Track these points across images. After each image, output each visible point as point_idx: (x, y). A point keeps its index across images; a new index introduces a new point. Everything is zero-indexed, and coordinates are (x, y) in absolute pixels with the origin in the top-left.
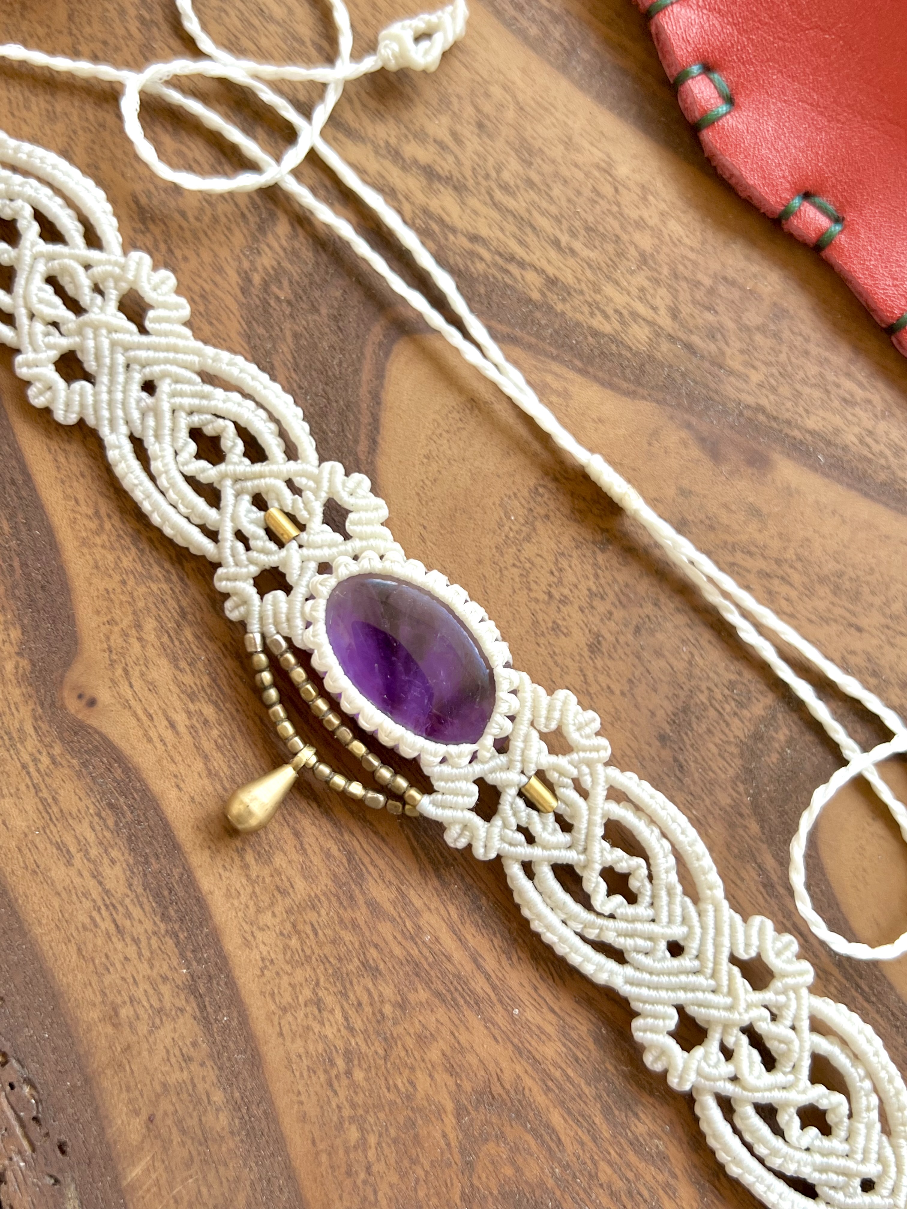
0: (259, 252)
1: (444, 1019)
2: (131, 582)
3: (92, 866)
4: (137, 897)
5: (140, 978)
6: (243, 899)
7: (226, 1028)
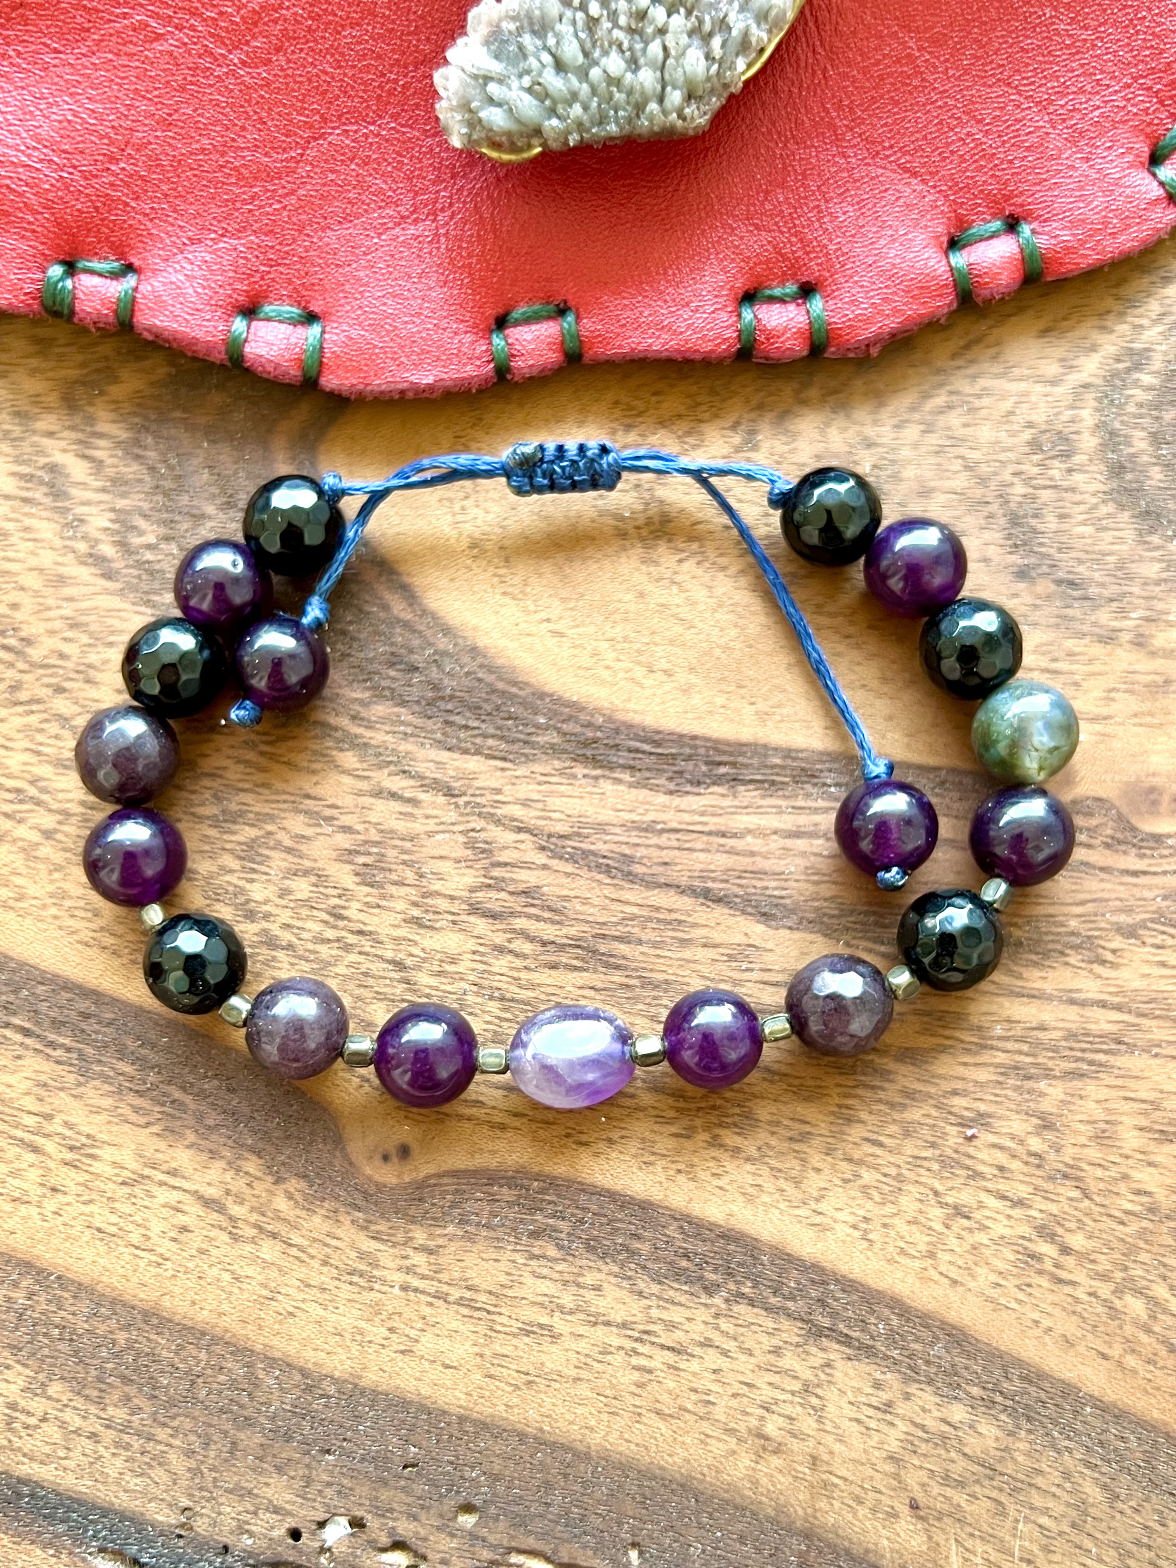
0: (82, 521)
1: (1103, 1093)
3: (582, 1316)
4: (659, 1298)
5: (749, 1378)
6: (769, 1187)
7: (891, 1337)
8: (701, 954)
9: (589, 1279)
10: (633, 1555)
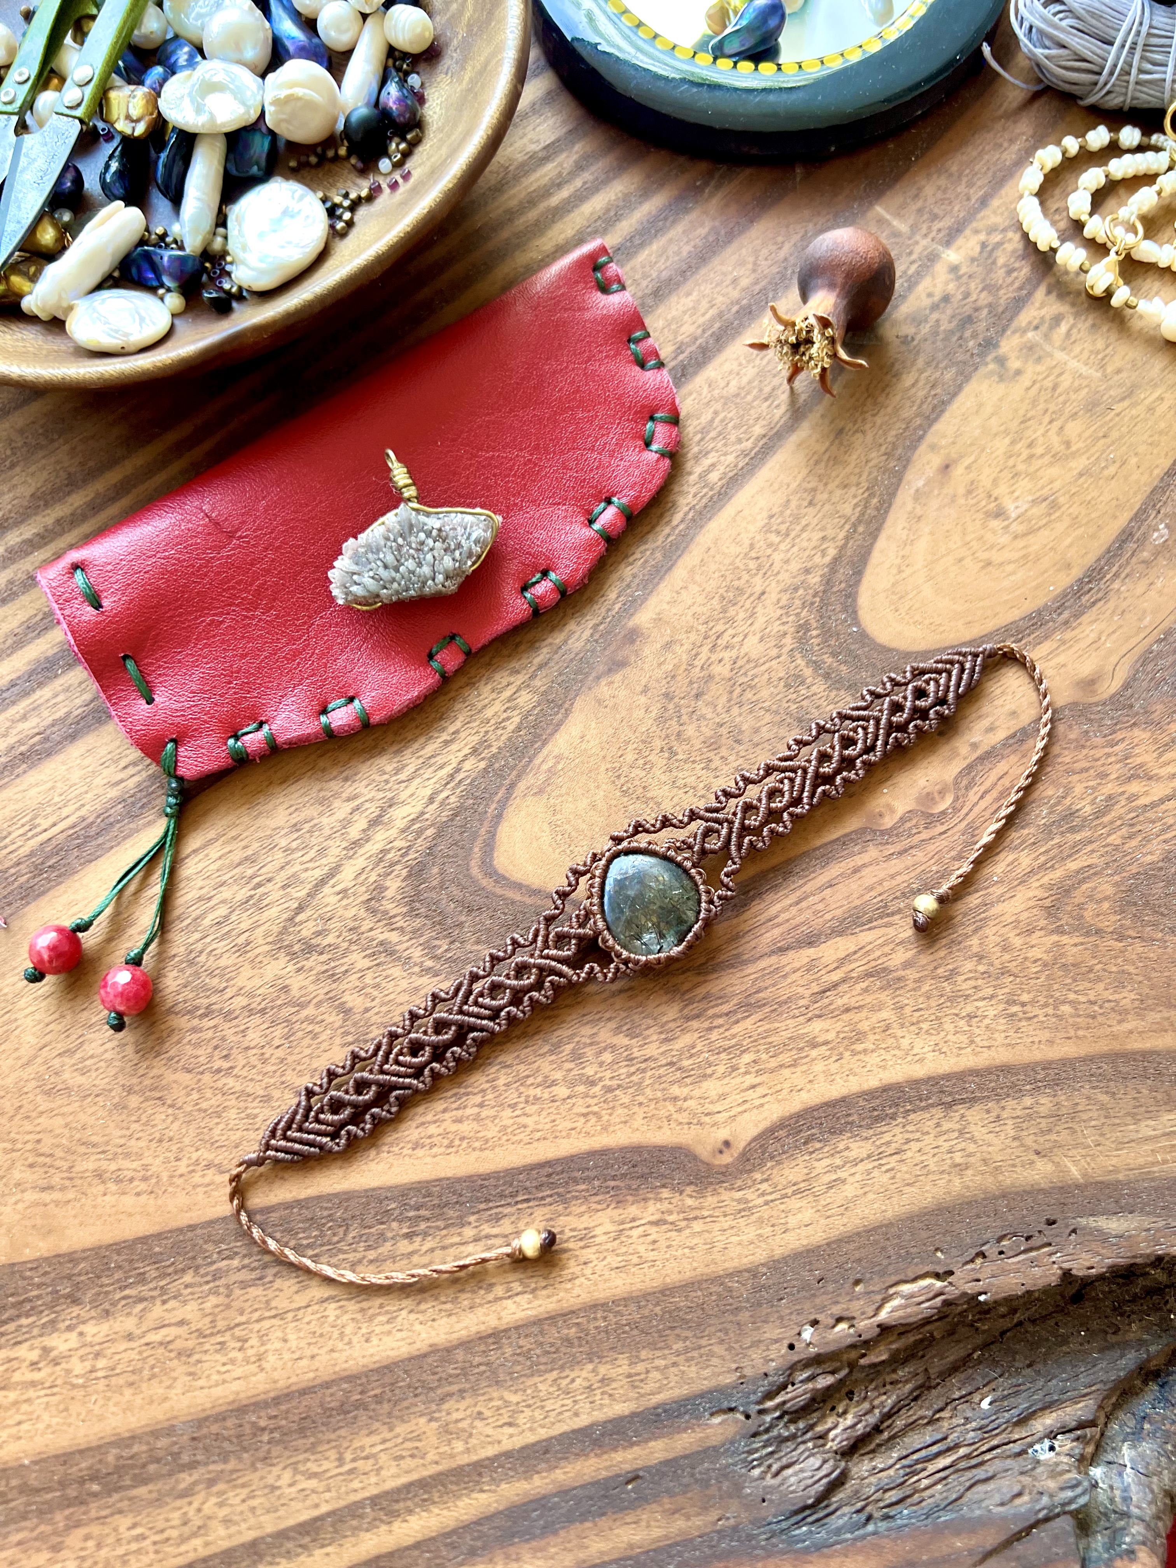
0: (409, 958)
1: (994, 929)
2: (641, 1099)
3: (849, 1165)
4: (875, 1135)
5: (935, 1144)
6: (888, 1057)
7: (980, 1087)
8: (794, 977)
9: (841, 1146)
10: (939, 1254)
